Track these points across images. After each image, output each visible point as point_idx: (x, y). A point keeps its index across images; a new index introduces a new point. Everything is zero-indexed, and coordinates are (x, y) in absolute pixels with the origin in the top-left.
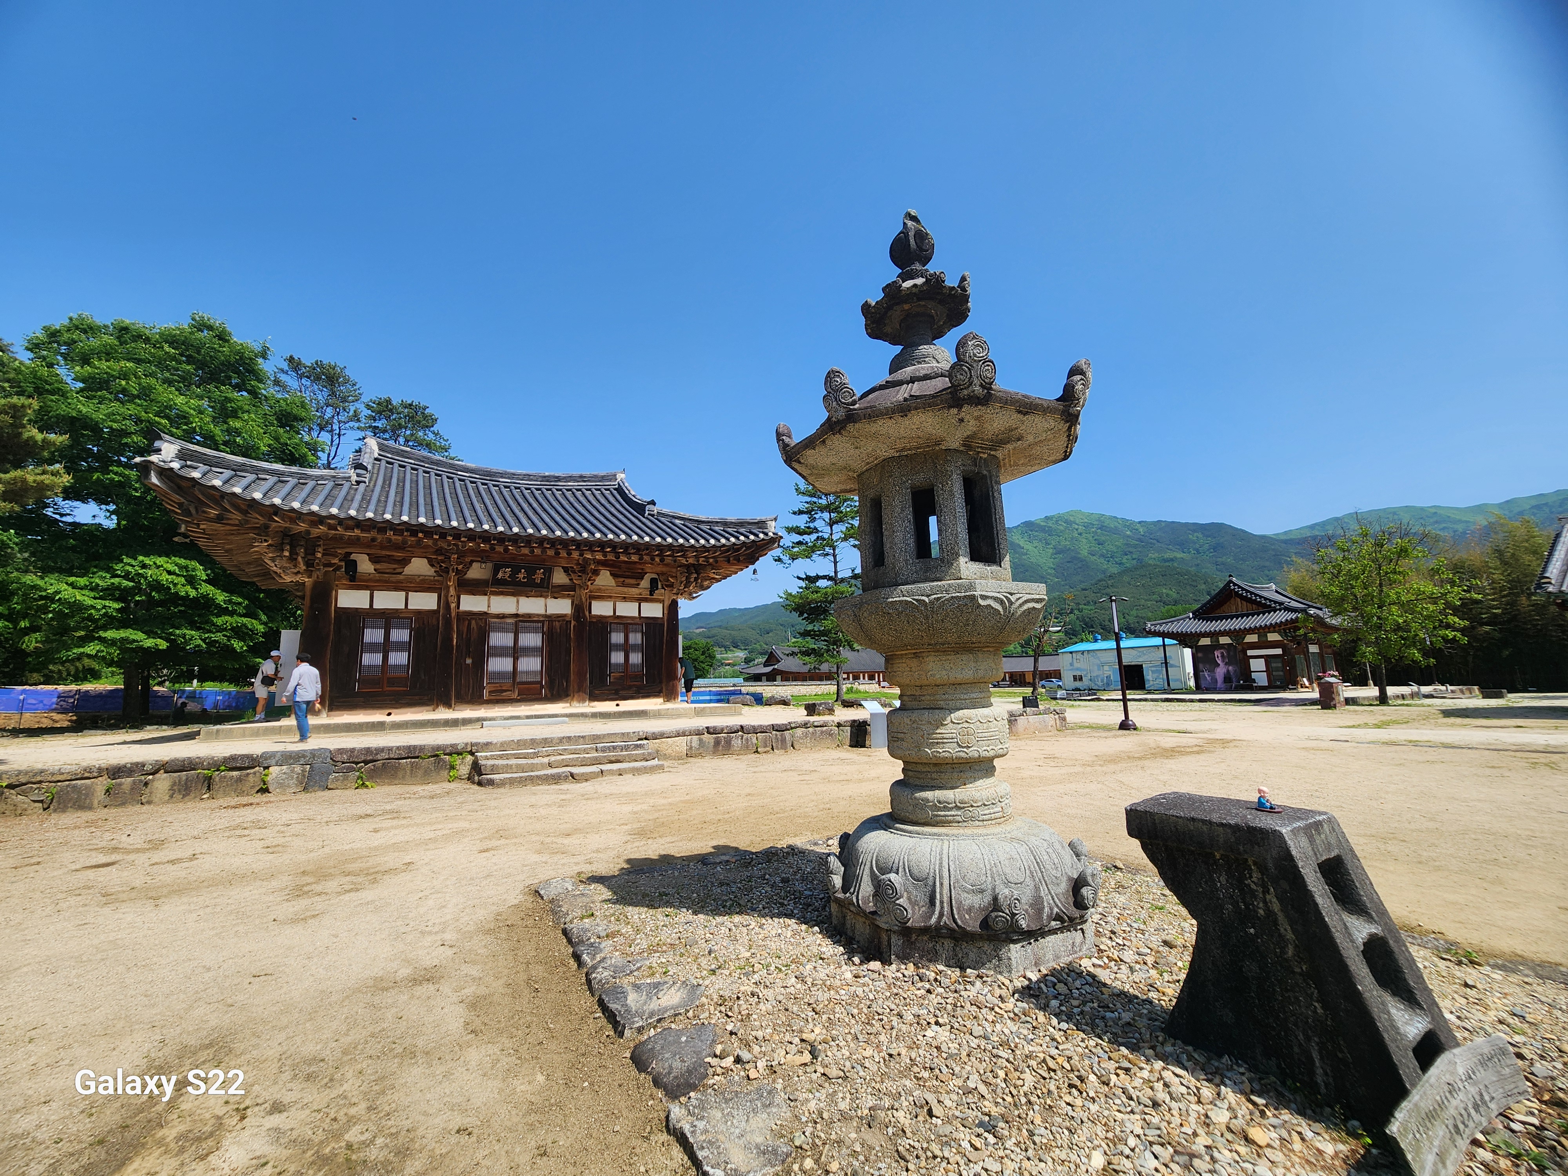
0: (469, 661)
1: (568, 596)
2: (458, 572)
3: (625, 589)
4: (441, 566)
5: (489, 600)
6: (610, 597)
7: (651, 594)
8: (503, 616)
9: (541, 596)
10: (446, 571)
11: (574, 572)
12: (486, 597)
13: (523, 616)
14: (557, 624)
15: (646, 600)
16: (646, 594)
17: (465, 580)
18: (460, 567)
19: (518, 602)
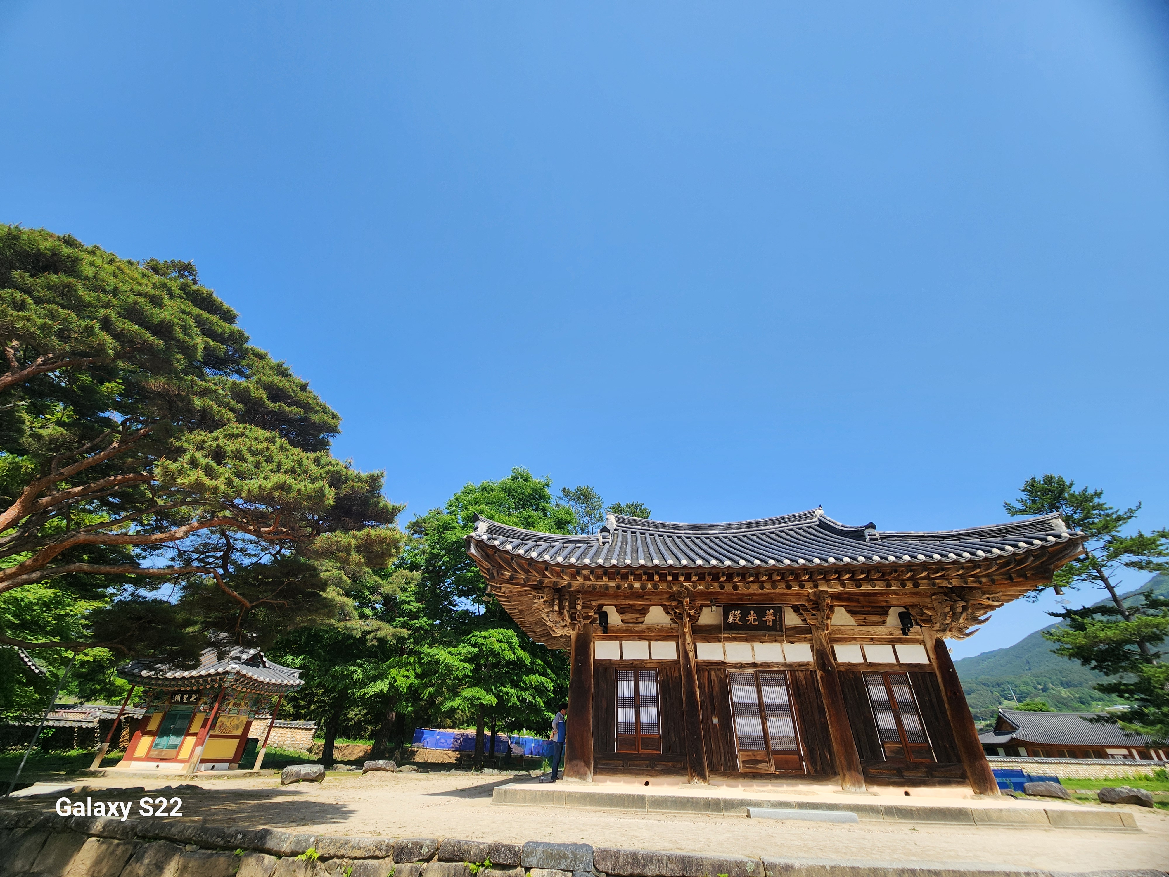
0: (715, 721)
1: (805, 640)
2: (692, 618)
3: (871, 629)
4: (675, 612)
5: (724, 647)
6: (854, 639)
7: (905, 634)
8: (740, 666)
9: (776, 641)
10: (680, 617)
11: (806, 610)
12: (721, 644)
13: (761, 665)
14: (801, 675)
15: (900, 641)
16: (897, 633)
17: (698, 626)
18: (692, 612)
19: (753, 648)
